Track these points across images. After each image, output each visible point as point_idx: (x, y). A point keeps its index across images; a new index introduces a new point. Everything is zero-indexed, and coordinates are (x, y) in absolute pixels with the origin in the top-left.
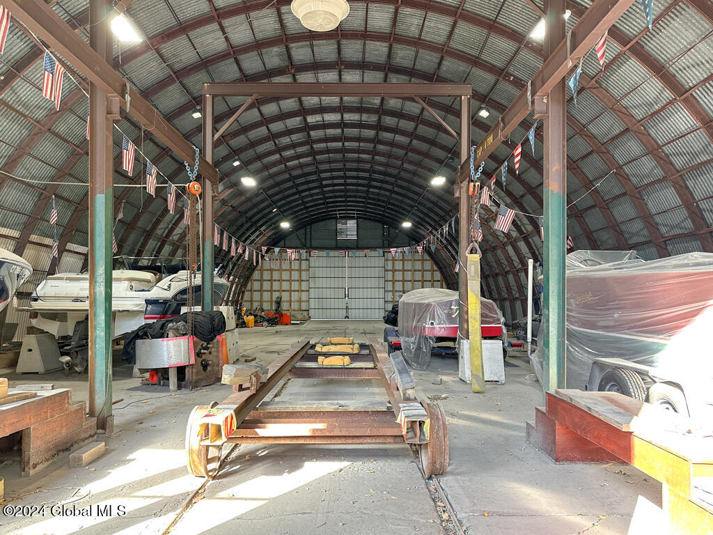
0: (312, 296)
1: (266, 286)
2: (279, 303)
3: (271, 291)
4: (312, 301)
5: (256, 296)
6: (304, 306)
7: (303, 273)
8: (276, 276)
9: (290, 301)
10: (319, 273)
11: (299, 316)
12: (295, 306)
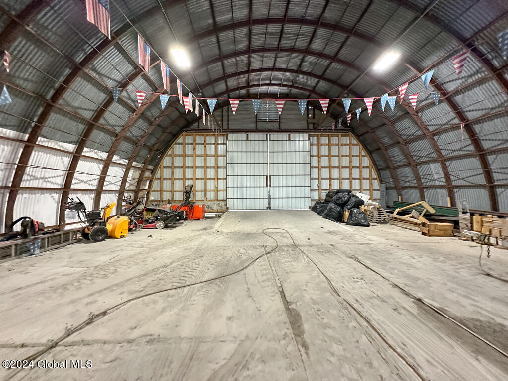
0: (230, 184)
1: (178, 173)
3: (184, 179)
4: (230, 190)
5: (167, 185)
6: (221, 196)
7: (220, 159)
8: (189, 162)
9: (205, 191)
11: (216, 207)
12: (211, 195)
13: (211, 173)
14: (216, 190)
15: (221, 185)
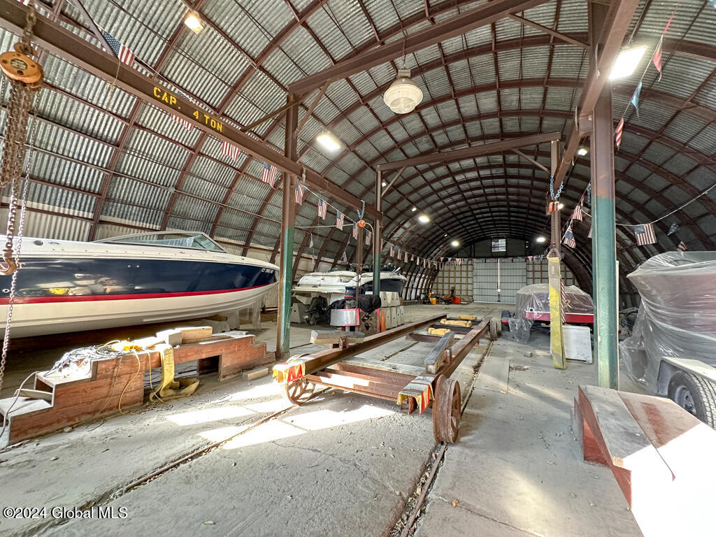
0: (475, 287)
1: (446, 280)
2: (453, 291)
3: (449, 283)
4: (475, 290)
5: (440, 286)
6: (470, 293)
7: (469, 273)
8: (452, 274)
9: (461, 290)
10: (479, 272)
11: (467, 299)
12: (464, 293)
13: (464, 280)
14: (467, 290)
15: (470, 287)
